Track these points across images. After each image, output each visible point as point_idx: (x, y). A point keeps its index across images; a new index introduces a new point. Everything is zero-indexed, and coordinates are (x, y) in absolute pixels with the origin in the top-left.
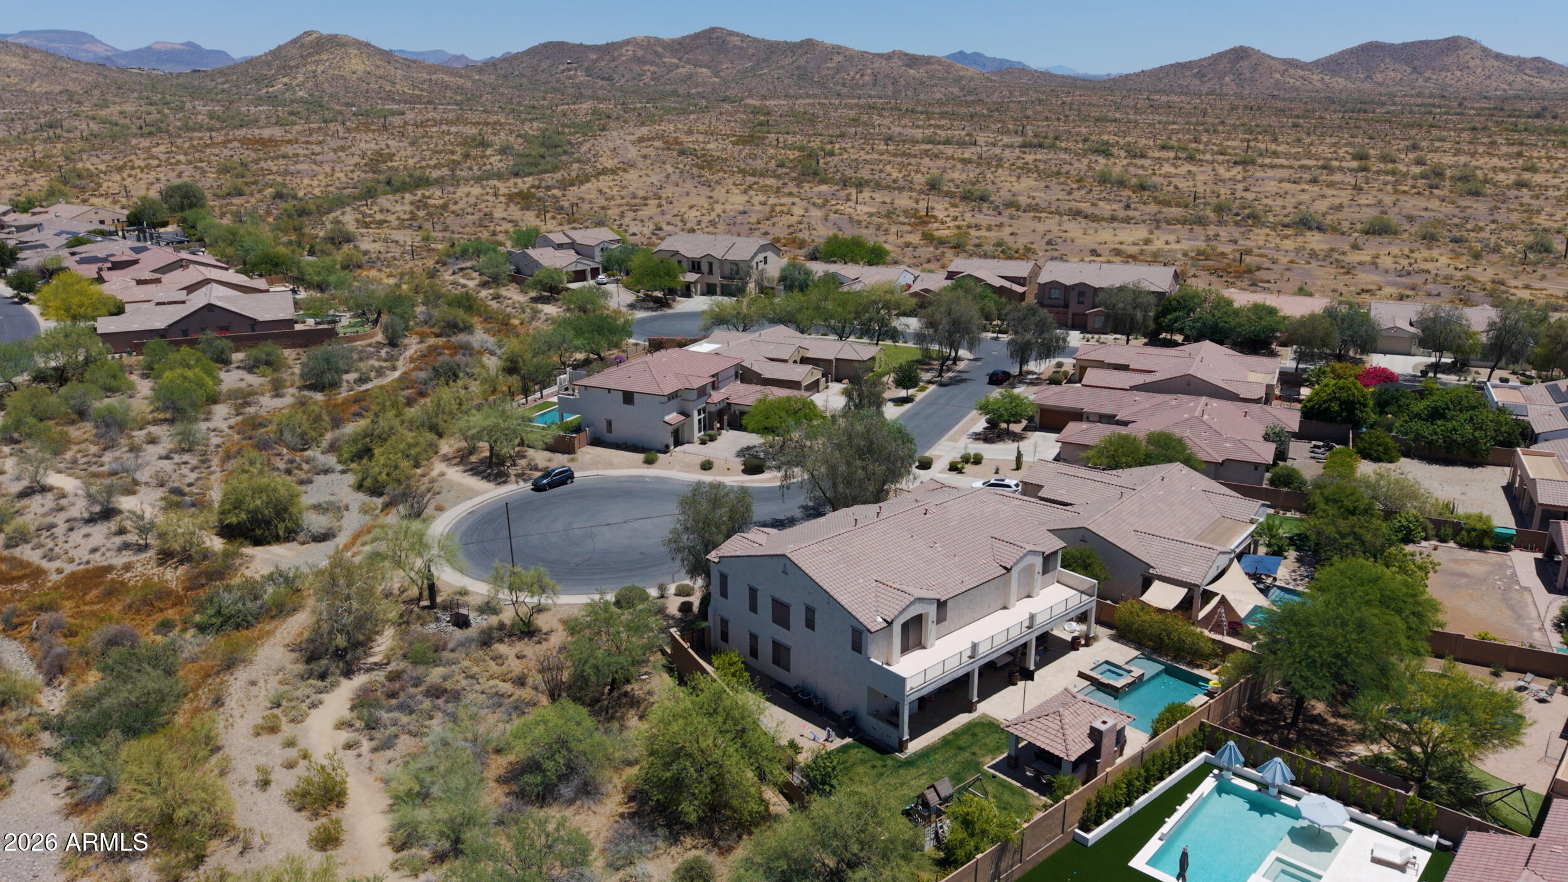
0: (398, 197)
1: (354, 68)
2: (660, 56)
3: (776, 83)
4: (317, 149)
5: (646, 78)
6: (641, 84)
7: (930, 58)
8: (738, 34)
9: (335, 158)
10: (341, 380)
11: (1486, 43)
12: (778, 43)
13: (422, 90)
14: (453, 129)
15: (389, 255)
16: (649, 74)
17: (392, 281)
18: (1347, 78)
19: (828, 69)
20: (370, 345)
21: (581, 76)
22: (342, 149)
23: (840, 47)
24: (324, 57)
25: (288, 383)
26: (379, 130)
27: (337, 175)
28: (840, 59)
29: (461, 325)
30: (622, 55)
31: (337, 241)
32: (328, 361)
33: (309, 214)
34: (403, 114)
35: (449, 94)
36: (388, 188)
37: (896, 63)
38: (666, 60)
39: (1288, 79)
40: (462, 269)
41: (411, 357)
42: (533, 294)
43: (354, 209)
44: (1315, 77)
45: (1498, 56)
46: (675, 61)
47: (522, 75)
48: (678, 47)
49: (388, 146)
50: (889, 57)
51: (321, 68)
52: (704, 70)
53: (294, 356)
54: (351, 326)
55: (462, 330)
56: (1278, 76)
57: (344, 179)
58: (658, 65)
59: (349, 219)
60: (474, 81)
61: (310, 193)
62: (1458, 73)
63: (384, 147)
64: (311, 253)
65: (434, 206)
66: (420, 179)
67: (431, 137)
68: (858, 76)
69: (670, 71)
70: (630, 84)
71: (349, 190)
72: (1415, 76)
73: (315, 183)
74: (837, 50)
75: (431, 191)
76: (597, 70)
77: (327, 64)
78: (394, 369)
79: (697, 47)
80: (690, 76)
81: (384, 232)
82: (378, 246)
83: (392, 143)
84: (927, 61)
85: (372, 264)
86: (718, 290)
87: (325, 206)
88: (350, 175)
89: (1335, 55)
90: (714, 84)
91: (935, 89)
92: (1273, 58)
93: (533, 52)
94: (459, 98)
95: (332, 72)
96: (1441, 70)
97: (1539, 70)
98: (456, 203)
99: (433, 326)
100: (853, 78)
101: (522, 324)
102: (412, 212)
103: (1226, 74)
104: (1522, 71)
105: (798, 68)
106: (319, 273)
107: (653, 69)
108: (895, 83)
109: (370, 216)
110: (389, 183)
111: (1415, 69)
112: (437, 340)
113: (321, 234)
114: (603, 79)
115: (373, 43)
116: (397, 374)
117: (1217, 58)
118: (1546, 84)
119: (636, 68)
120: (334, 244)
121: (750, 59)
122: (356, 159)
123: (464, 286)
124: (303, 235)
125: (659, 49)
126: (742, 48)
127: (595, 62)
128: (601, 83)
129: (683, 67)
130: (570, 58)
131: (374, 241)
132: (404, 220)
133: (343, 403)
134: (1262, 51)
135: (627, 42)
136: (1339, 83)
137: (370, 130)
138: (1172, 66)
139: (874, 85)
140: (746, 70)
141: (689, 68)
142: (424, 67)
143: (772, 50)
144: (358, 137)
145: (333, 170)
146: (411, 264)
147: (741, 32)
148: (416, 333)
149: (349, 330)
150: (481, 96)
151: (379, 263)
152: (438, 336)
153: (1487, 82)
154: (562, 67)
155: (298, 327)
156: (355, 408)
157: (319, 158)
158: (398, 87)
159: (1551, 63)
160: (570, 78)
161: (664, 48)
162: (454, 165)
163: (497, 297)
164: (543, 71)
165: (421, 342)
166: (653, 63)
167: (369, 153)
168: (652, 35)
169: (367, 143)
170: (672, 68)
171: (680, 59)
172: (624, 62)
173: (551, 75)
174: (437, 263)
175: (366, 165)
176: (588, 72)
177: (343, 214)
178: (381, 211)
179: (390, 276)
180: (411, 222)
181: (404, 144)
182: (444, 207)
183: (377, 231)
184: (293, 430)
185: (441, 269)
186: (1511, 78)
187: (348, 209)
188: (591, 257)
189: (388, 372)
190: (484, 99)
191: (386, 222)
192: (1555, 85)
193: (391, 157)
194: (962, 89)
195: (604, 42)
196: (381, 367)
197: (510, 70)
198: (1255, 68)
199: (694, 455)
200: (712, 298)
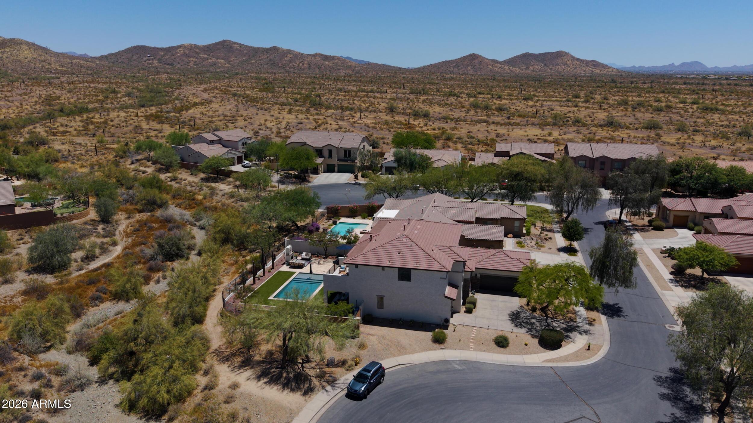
0: (71, 118)
1: (26, 56)
2: (198, 54)
3: (260, 67)
4: (9, 94)
5: (191, 64)
6: (189, 67)
7: (334, 57)
8: (238, 44)
9: (21, 98)
10: (69, 260)
11: (573, 54)
12: (258, 48)
13: (67, 68)
14: (92, 85)
15: (77, 152)
16: (192, 62)
17: (84, 170)
18: (519, 68)
19: (286, 61)
20: (86, 223)
21: (156, 63)
22: (25, 94)
23: (291, 51)
24: (7, 50)
25: (15, 266)
26: (46, 86)
27: (24, 107)
28: (291, 56)
29: (159, 202)
30: (177, 53)
31: (35, 144)
32: (57, 244)
33: (10, 128)
34: (59, 78)
35: (83, 70)
36: (62, 114)
37: (318, 59)
38: (201, 55)
39: (495, 68)
40: (137, 160)
41: (125, 232)
42: (202, 175)
43: (42, 125)
44: (506, 67)
45: (578, 60)
46: (206, 56)
47: (123, 62)
48: (207, 49)
49: (54, 93)
50: (315, 55)
51: (5, 56)
52: (222, 61)
53: (16, 236)
54: (63, 207)
55: (160, 206)
56: (490, 67)
57: (30, 109)
58: (197, 58)
59: (40, 130)
60: (97, 64)
61: (7, 116)
62: (563, 67)
63: (52, 93)
64: (16, 152)
65: (97, 123)
66: (82, 108)
67: (80, 89)
68: (301, 65)
69: (204, 61)
70: (183, 67)
71: (35, 115)
72: (546, 68)
73: (11, 111)
74: (289, 52)
75: (93, 115)
76: (164, 60)
77: (9, 53)
78: (115, 244)
79: (217, 50)
80: (215, 64)
81: (68, 138)
82: (66, 147)
83: (56, 91)
84: (332, 58)
85: (65, 159)
86: (336, 169)
87: (21, 123)
88: (34, 107)
89: (512, 58)
90: (228, 67)
91: (340, 71)
92: (487, 59)
93: (128, 51)
94: (89, 72)
95: (12, 58)
96: (556, 65)
97: (595, 66)
98: (112, 121)
99: (136, 204)
100: (298, 66)
101: (205, 198)
102: (83, 126)
103: (468, 65)
104: (588, 66)
105: (270, 60)
106: (28, 166)
107: (194, 60)
108: (319, 68)
109: (55, 129)
110: (61, 110)
111: (545, 65)
112: (141, 215)
113: (22, 140)
114: (168, 64)
115: (36, 43)
116: (118, 250)
117: (463, 59)
118: (599, 71)
119: (185, 59)
120: (33, 146)
121: (245, 56)
122: (35, 99)
123: (144, 172)
124: (7, 141)
125: (197, 50)
126: (240, 50)
127: (163, 56)
128: (167, 66)
129: (210, 59)
130: (149, 54)
131: (63, 144)
132: (80, 131)
133: (78, 286)
134: (482, 56)
135: (180, 47)
136: (516, 70)
137: (41, 85)
138: (444, 62)
139: (309, 69)
140: (244, 61)
141: (213, 60)
142: (67, 57)
143: (256, 52)
144: (34, 88)
145: (21, 104)
146: (95, 158)
147: (240, 42)
148: (121, 210)
149: (65, 210)
150: (102, 71)
151: (71, 158)
152: (140, 211)
153: (575, 71)
154: (145, 59)
155: (18, 211)
156: (92, 291)
157: (10, 99)
158: (53, 66)
159: (599, 63)
160: (150, 64)
161: (200, 50)
162: (102, 102)
163: (174, 179)
164: (134, 60)
165: (129, 218)
166: (194, 57)
167: (43, 96)
168: (193, 43)
169: (41, 91)
170: (204, 59)
171: (209, 55)
172: (179, 56)
173: (139, 63)
174: (116, 156)
175: (43, 102)
176: (160, 61)
177: (35, 128)
178: (62, 126)
179: (82, 166)
180: (84, 131)
181: (64, 92)
182: (105, 122)
183: (63, 138)
184: (32, 330)
185: (121, 161)
186: (584, 69)
187: (38, 125)
188: (236, 149)
189: (111, 248)
190: (104, 72)
191: (68, 132)
192: (602, 72)
193: (58, 98)
194: (353, 71)
195: (168, 46)
196: (103, 243)
197: (116, 59)
198: (480, 63)
199: (476, 328)
200: (334, 174)
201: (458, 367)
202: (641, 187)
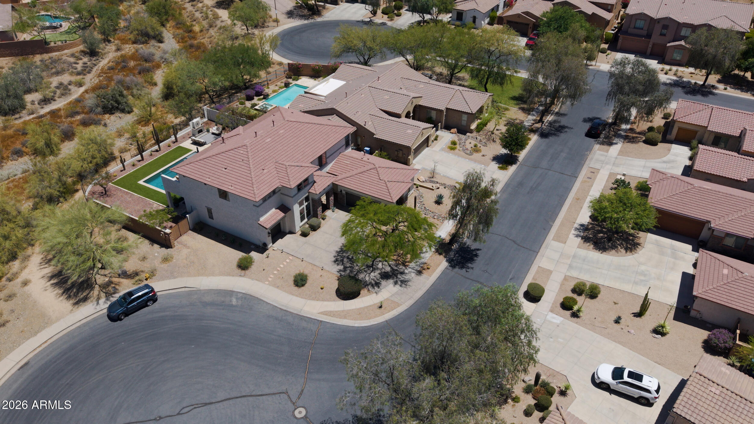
10: (25, 101)
20: (72, 55)
29: (152, 33)
41: (103, 68)
54: (66, 32)
55: (152, 38)
78: (81, 84)
99: (131, 33)
116: (79, 92)
148: (118, 39)
149: (64, 36)
152: (134, 42)
156: (19, 143)
165: (118, 49)
189: (74, 89)
196: (70, 83)
199: (291, 258)
200: (356, 4)
201: (234, 301)
202: (641, 88)
